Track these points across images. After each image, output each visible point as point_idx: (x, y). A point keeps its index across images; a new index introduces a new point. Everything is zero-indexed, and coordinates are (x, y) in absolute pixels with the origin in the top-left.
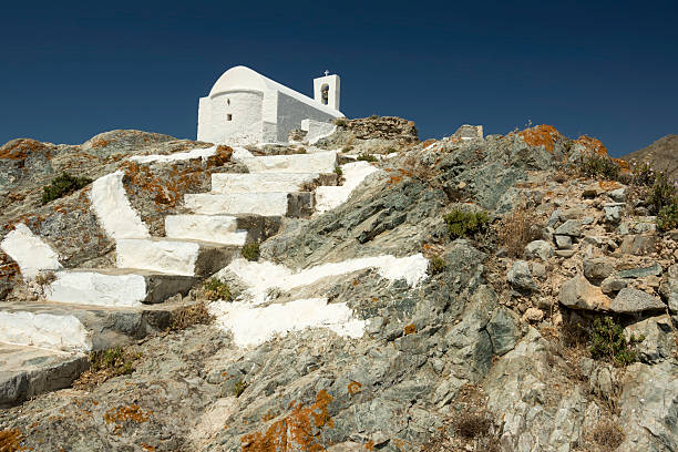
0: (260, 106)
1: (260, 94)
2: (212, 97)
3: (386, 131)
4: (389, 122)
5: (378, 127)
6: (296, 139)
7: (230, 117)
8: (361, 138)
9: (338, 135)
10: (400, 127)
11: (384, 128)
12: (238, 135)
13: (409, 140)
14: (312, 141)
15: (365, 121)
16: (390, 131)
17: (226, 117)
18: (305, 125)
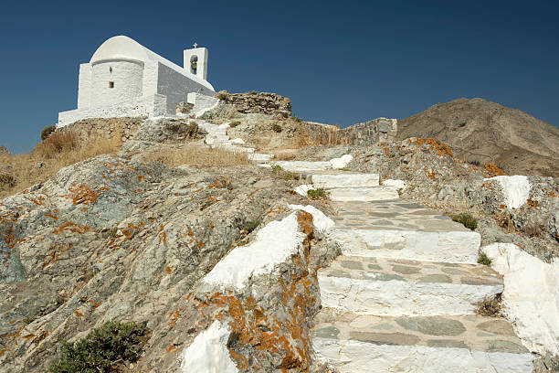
0: (141, 76)
1: (141, 64)
2: (93, 65)
3: (265, 106)
4: (267, 98)
5: (258, 102)
6: (184, 111)
7: (112, 85)
8: (242, 112)
9: (221, 109)
10: (277, 103)
11: (264, 103)
12: (127, 105)
13: (286, 116)
14: (199, 114)
15: (245, 95)
16: (268, 107)
17: (108, 85)
18: (192, 98)
